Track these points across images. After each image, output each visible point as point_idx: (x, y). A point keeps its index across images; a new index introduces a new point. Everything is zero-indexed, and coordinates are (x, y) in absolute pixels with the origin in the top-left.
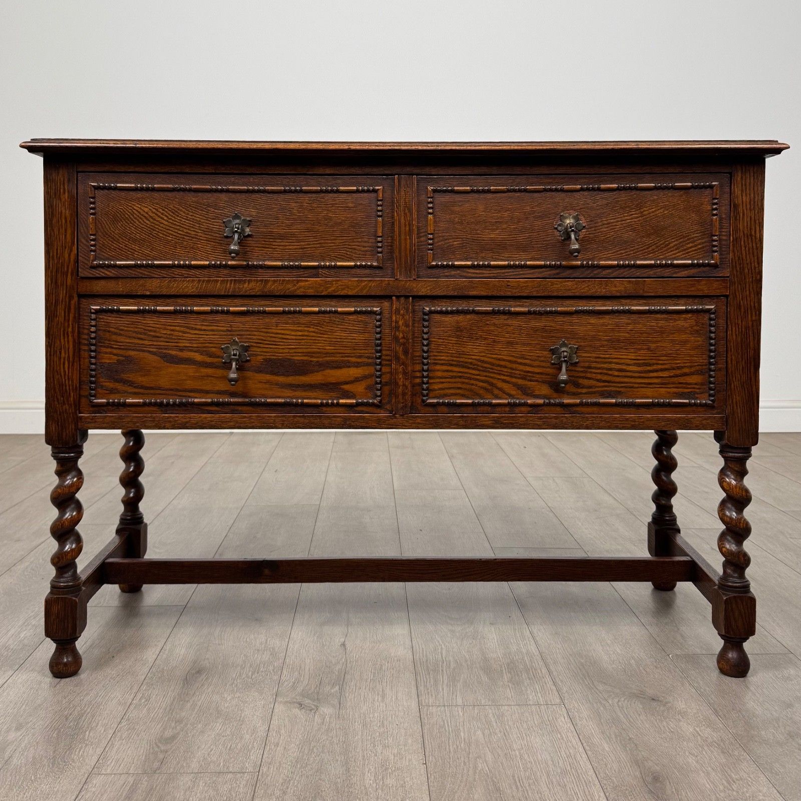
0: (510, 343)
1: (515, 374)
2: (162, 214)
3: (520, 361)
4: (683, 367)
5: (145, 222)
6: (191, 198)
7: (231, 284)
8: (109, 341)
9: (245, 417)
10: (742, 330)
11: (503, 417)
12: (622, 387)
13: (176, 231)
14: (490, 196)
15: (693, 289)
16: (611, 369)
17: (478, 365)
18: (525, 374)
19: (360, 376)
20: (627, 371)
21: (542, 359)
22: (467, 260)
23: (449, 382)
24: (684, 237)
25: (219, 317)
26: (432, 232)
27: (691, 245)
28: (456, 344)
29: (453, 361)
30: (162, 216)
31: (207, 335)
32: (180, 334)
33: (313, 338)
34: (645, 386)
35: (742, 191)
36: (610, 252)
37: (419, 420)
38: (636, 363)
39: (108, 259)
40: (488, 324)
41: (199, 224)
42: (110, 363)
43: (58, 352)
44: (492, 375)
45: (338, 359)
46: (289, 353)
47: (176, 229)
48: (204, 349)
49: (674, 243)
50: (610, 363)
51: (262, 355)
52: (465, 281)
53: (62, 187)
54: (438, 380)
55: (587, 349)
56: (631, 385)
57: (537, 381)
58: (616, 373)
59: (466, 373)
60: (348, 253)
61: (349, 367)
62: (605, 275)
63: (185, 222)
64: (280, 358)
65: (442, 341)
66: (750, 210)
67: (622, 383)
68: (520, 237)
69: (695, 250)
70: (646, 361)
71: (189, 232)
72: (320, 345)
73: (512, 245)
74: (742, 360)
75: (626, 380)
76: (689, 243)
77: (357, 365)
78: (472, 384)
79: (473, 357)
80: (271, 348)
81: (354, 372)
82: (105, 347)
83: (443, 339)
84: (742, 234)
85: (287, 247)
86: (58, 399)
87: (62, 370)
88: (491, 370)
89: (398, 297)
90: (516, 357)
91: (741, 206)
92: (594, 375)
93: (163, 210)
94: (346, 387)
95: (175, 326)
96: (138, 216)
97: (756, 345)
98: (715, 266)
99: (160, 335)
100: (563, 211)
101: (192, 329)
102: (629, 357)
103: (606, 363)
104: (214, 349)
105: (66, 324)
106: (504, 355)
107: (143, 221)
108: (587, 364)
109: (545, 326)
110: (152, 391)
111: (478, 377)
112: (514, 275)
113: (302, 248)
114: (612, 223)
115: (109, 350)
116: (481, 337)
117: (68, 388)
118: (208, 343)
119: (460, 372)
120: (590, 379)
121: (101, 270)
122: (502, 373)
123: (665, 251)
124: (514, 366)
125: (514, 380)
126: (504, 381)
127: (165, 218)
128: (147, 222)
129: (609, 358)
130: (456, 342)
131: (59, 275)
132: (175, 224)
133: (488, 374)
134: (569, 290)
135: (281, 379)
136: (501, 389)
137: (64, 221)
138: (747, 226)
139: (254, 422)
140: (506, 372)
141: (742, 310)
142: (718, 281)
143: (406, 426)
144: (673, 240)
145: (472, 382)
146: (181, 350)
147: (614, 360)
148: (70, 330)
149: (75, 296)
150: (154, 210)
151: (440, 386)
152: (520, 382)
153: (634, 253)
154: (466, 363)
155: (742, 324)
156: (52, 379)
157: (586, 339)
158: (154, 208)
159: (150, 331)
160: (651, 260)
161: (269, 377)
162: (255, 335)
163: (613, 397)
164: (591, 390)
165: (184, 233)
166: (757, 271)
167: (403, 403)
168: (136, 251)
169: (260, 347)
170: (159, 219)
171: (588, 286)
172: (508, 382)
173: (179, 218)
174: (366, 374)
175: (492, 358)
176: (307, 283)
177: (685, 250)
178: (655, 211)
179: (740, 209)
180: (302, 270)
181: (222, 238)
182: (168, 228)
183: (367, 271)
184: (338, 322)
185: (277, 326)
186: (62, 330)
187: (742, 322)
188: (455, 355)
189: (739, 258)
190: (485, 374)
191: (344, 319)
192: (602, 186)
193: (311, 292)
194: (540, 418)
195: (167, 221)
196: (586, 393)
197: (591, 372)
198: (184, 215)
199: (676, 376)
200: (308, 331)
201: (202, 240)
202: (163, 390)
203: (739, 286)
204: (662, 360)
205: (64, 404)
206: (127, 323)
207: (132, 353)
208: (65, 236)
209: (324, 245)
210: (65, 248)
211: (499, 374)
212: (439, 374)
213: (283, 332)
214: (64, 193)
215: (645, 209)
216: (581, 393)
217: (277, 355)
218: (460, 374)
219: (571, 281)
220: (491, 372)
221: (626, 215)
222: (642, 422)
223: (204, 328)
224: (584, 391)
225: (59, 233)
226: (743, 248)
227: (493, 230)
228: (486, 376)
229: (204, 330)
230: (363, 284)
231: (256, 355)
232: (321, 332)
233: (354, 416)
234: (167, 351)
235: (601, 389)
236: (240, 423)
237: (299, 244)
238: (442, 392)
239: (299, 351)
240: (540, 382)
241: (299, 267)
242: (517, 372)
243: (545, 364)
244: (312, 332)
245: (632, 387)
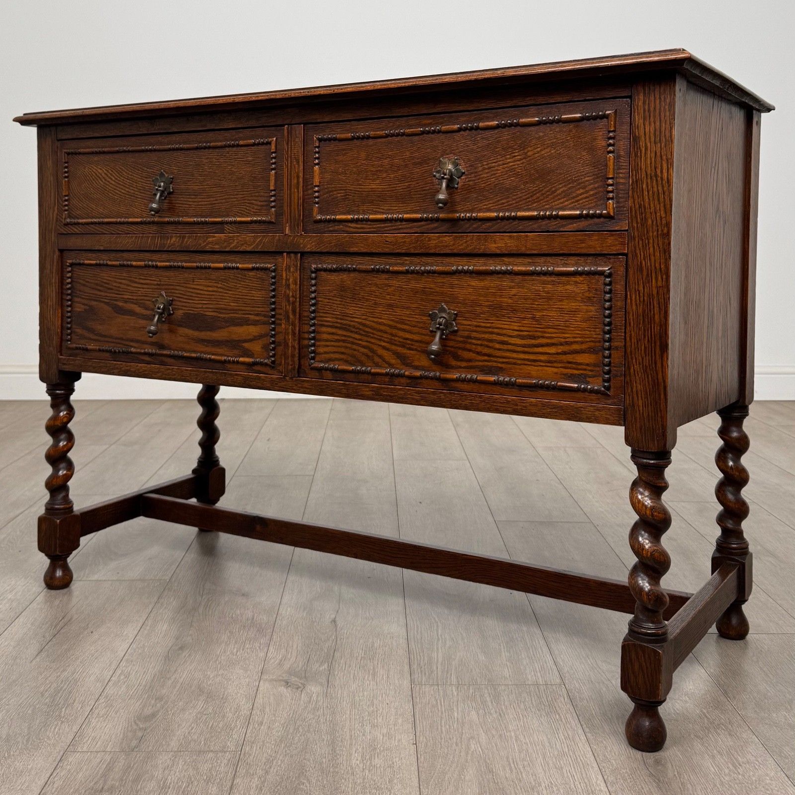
0: (390, 306)
1: (395, 341)
3: (399, 326)
4: (572, 343)
5: (100, 183)
6: (131, 159)
7: (158, 240)
8: (80, 291)
9: (169, 369)
10: (644, 299)
11: (382, 388)
12: (503, 363)
13: (120, 190)
14: (371, 142)
15: (583, 245)
16: (491, 341)
17: (360, 329)
18: (404, 341)
19: (257, 334)
20: (510, 344)
21: (421, 325)
22: (349, 213)
23: (334, 346)
24: (573, 182)
25: (152, 271)
26: (318, 184)
27: (582, 191)
28: (340, 304)
29: (337, 322)
30: (111, 176)
31: (143, 288)
33: (221, 294)
34: (529, 363)
35: (645, 119)
36: (491, 202)
37: (306, 385)
38: (520, 335)
39: (75, 218)
40: (370, 284)
41: (136, 183)
42: (79, 312)
43: (46, 301)
44: (373, 341)
45: (240, 316)
46: (202, 308)
48: (141, 302)
49: (562, 190)
50: (492, 333)
52: (345, 237)
53: (48, 154)
54: (324, 343)
55: (467, 315)
56: (514, 361)
57: (416, 350)
58: (497, 346)
59: (349, 337)
60: (248, 208)
61: (249, 325)
62: (485, 229)
63: (127, 181)
64: (195, 312)
65: (328, 301)
66: (655, 143)
67: (504, 358)
68: (399, 186)
69: (586, 198)
70: (530, 333)
72: (228, 301)
73: (391, 197)
74: (644, 337)
75: (508, 354)
76: (579, 189)
77: (255, 323)
78: (355, 350)
79: (356, 320)
80: (189, 303)
81: (253, 330)
82: (76, 297)
83: (329, 299)
84: (644, 175)
85: (200, 203)
86: (46, 342)
87: (49, 317)
88: (372, 335)
89: (288, 253)
90: (397, 322)
91: (643, 139)
92: (474, 346)
93: (112, 171)
94: (246, 345)
95: (122, 279)
96: (95, 178)
97: (663, 319)
98: (609, 217)
99: (113, 288)
100: (442, 156)
101: (133, 282)
102: (512, 327)
103: (486, 333)
104: (148, 302)
105: (51, 275)
106: (384, 319)
108: (466, 334)
109: (424, 288)
110: (104, 339)
111: (360, 342)
112: (395, 229)
113: (211, 204)
114: (493, 167)
115: (80, 300)
116: (363, 298)
118: (144, 296)
119: (345, 336)
120: (470, 350)
121: (72, 227)
122: (383, 339)
123: (552, 199)
124: (394, 331)
125: (393, 347)
126: (384, 348)
127: (114, 179)
128: (102, 183)
129: (489, 328)
130: (340, 303)
131: (47, 232)
132: (120, 184)
133: (369, 340)
134: (447, 246)
135: (196, 334)
136: (380, 357)
137: (49, 185)
138: (651, 163)
139: (175, 375)
140: (386, 338)
141: (645, 273)
142: (612, 235)
143: (294, 390)
144: (560, 186)
145: (354, 347)
146: (126, 302)
147: (496, 330)
149: (57, 250)
150: (106, 172)
151: (326, 349)
152: (399, 349)
153: (516, 203)
154: (350, 326)
155: (644, 291)
157: (466, 304)
158: (106, 170)
159: (105, 283)
160: (534, 210)
161: (187, 331)
162: (177, 290)
163: (493, 374)
164: (471, 364)
165: (125, 192)
166: (664, 222)
167: (291, 365)
168: (94, 210)
169: (180, 301)
170: (110, 180)
171: (466, 242)
172: (388, 349)
173: (123, 178)
174: (263, 332)
175: (374, 322)
176: (214, 239)
177: (573, 198)
178: (541, 150)
179: (642, 144)
180: (211, 226)
182: (116, 188)
183: (263, 227)
184: (240, 278)
185: (193, 281)
186: (49, 281)
187: (644, 288)
188: (339, 317)
189: (640, 207)
190: (366, 339)
191: (244, 276)
192: (481, 124)
193: (217, 247)
194: (418, 392)
195: (114, 181)
196: (464, 368)
197: (470, 343)
198: (126, 175)
199: (565, 353)
200: (217, 287)
201: (138, 198)
202: (114, 339)
203: (641, 242)
204: (549, 333)
205: (50, 346)
206: (90, 275)
207: (94, 303)
208: (50, 196)
209: (228, 200)
210: (50, 207)
211: (380, 340)
212: (325, 336)
213: (198, 287)
214: (49, 159)
215: (529, 149)
216: (460, 367)
217: (193, 309)
218: (343, 338)
219: (449, 236)
220: (372, 338)
221: (508, 156)
222: (524, 407)
224: (464, 364)
225: (47, 195)
226: (646, 193)
227: (374, 180)
229: (142, 284)
230: (259, 240)
231: (178, 309)
232: (227, 288)
233: (252, 375)
234: (115, 302)
235: (481, 363)
236: (166, 374)
237: (208, 200)
238: (327, 356)
239: (211, 306)
240: (419, 351)
241: (206, 223)
242: (396, 338)
243: (424, 331)
244: (220, 288)
245: (515, 364)
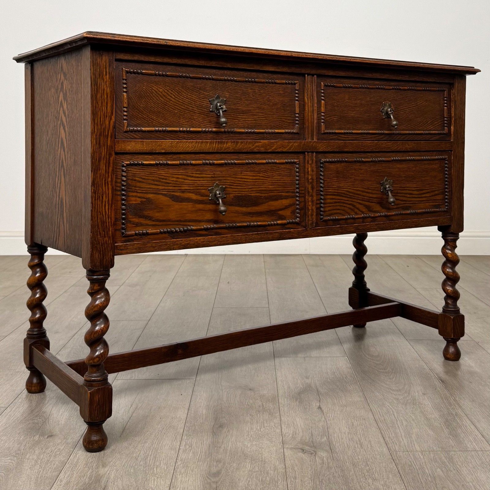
0: (362, 180)
1: (365, 199)
2: (171, 94)
3: (367, 191)
4: (435, 191)
5: (160, 99)
6: (190, 83)
7: (216, 144)
8: (135, 187)
9: (224, 237)
10: (458, 169)
11: (360, 225)
12: (410, 204)
13: (180, 106)
14: (351, 91)
15: (439, 146)
16: (406, 194)
17: (347, 195)
18: (369, 198)
19: (287, 204)
20: (413, 194)
21: (377, 189)
22: (341, 129)
23: (333, 206)
24: (434, 118)
25: (207, 168)
26: (324, 111)
27: (436, 122)
28: (336, 181)
29: (335, 192)
30: (171, 95)
31: (199, 181)
32: (183, 180)
33: (262, 181)
34: (420, 202)
35: (458, 94)
36: (404, 126)
37: (319, 231)
38: (416, 190)
39: (136, 126)
40: (351, 169)
41: (194, 102)
42: (136, 204)
43: (101, 197)
44: (354, 200)
45: (275, 194)
46: (248, 191)
47: (180, 105)
48: (198, 191)
49: (430, 121)
50: (406, 190)
51: (233, 193)
52: (342, 143)
53: (104, 70)
54: (328, 205)
55: (396, 182)
57: (375, 202)
58: (408, 196)
59: (342, 199)
60: (280, 124)
61: (282, 199)
62: (402, 139)
63: (185, 100)
64: (243, 195)
67: (411, 201)
68: (365, 116)
69: (438, 125)
70: (420, 188)
71: (188, 107)
72: (266, 185)
73: (361, 121)
74: (458, 185)
75: (413, 199)
77: (286, 198)
78: (345, 207)
79: (345, 189)
80: (238, 188)
81: (286, 202)
82: (132, 192)
83: (330, 179)
84: (457, 117)
85: (247, 119)
86: (100, 233)
87: (104, 211)
88: (353, 197)
89: (308, 152)
90: (365, 189)
93: (172, 91)
95: (179, 175)
96: (156, 95)
98: (446, 134)
99: (169, 182)
100: (384, 101)
101: (190, 176)
102: (413, 186)
103: (404, 190)
104: (203, 191)
105: (107, 175)
106: (359, 188)
107: (159, 98)
108: (396, 191)
109: (378, 170)
110: (164, 223)
111: (347, 202)
112: (363, 139)
113: (254, 120)
114: (404, 109)
115: (135, 194)
116: (349, 177)
117: (108, 224)
118: (201, 186)
119: (339, 199)
120: (398, 199)
121: (131, 134)
122: (359, 198)
123: (426, 125)
124: (364, 194)
125: (364, 203)
126: (359, 203)
127: (173, 97)
128: (162, 99)
129: (405, 187)
131: (102, 138)
132: (179, 101)
134: (390, 147)
135: (244, 209)
136: (357, 208)
137: (105, 96)
138: (459, 112)
139: (229, 240)
141: (458, 158)
143: (312, 235)
145: (345, 205)
146: (183, 192)
147: (407, 188)
148: (110, 179)
149: (113, 153)
150: (166, 91)
151: (329, 208)
152: (367, 203)
153: (413, 127)
154: (342, 193)
155: (457, 166)
156: (96, 218)
157: (396, 176)
158: (166, 89)
159: (163, 179)
160: (420, 131)
161: (237, 208)
162: (228, 180)
164: (397, 206)
165: (185, 108)
167: (311, 221)
168: (154, 120)
169: (232, 188)
170: (169, 97)
171: (397, 145)
172: (361, 204)
173: (182, 97)
174: (291, 203)
175: (354, 190)
176: (260, 144)
177: (434, 125)
178: (423, 103)
179: (457, 103)
180: (255, 135)
181: (208, 112)
182: (175, 104)
183: (290, 136)
184: (276, 169)
185: (241, 173)
186: (104, 180)
187: (457, 164)
188: (336, 189)
189: (456, 130)
190: (351, 200)
191: (279, 168)
193: (262, 150)
194: (376, 225)
195: (174, 99)
197: (398, 196)
198: (185, 95)
199: (432, 196)
200: (259, 176)
201: (196, 113)
202: (173, 222)
203: (456, 145)
204: (427, 187)
205: (105, 237)
206: (147, 173)
207: (151, 196)
208: (107, 107)
209: (267, 118)
210: (107, 117)
211: (357, 199)
212: (329, 201)
213: (244, 177)
214: (106, 75)
215: (418, 102)
216: (394, 209)
217: (241, 193)
218: (339, 201)
219: (390, 142)
221: (410, 104)
223: (197, 175)
225: (102, 105)
226: (458, 125)
227: (353, 111)
228: (351, 201)
229: (198, 177)
230: (291, 144)
231: (230, 194)
232: (267, 176)
233: (285, 231)
234: (174, 193)
235: (402, 205)
236: (221, 241)
237: (253, 117)
238: (330, 212)
239: (254, 189)
240: (376, 203)
241: (254, 133)
242: (365, 198)
243: (377, 192)
244: (262, 176)
245: (415, 203)
